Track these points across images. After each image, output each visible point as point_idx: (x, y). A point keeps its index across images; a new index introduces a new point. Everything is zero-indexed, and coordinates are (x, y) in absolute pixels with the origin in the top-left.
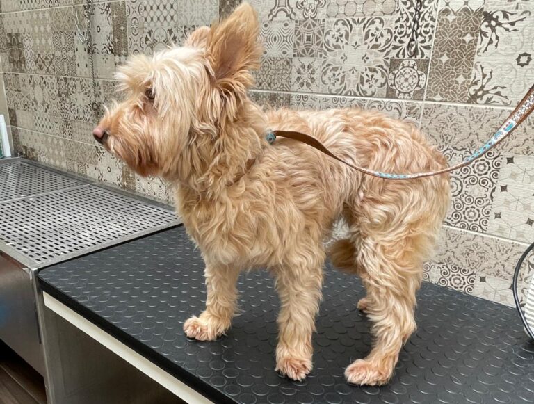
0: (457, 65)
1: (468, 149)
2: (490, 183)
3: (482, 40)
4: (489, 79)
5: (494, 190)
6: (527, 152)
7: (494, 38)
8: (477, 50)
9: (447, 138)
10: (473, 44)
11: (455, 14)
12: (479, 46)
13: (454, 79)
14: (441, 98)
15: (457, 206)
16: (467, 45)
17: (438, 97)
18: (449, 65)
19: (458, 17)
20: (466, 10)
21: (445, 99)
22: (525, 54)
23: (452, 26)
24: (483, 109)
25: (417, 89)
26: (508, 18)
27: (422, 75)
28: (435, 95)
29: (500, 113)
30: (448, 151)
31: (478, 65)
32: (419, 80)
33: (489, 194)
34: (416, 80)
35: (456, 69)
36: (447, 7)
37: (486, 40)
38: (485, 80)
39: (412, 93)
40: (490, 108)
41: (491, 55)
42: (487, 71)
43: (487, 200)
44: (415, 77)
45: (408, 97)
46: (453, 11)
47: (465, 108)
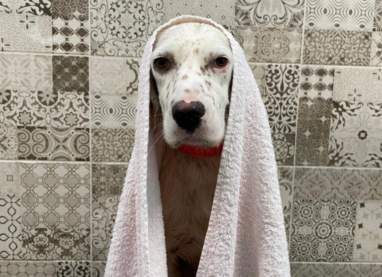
0: (318, 138)
1: (332, 201)
2: (351, 224)
3: (333, 121)
4: (341, 149)
5: (354, 228)
6: (372, 198)
7: (341, 119)
8: (331, 127)
9: (316, 193)
10: (327, 123)
11: (312, 101)
12: (332, 125)
13: (316, 149)
14: (308, 163)
15: (330, 245)
16: (323, 124)
17: (305, 163)
18: (311, 138)
19: (314, 103)
20: (320, 99)
21: (311, 163)
22: (363, 131)
23: (311, 110)
24: (339, 170)
25: (288, 156)
26: (349, 106)
27: (290, 146)
28: (303, 161)
29: (351, 172)
30: (318, 204)
31: (333, 138)
32: (289, 150)
33: (351, 231)
34: (286, 150)
35: (317, 142)
36: (305, 96)
37: (336, 121)
38: (339, 149)
39: (284, 160)
40: (344, 169)
41: (341, 131)
42: (339, 143)
43: (350, 237)
44: (285, 147)
45: (281, 164)
46: (310, 99)
47: (327, 170)
